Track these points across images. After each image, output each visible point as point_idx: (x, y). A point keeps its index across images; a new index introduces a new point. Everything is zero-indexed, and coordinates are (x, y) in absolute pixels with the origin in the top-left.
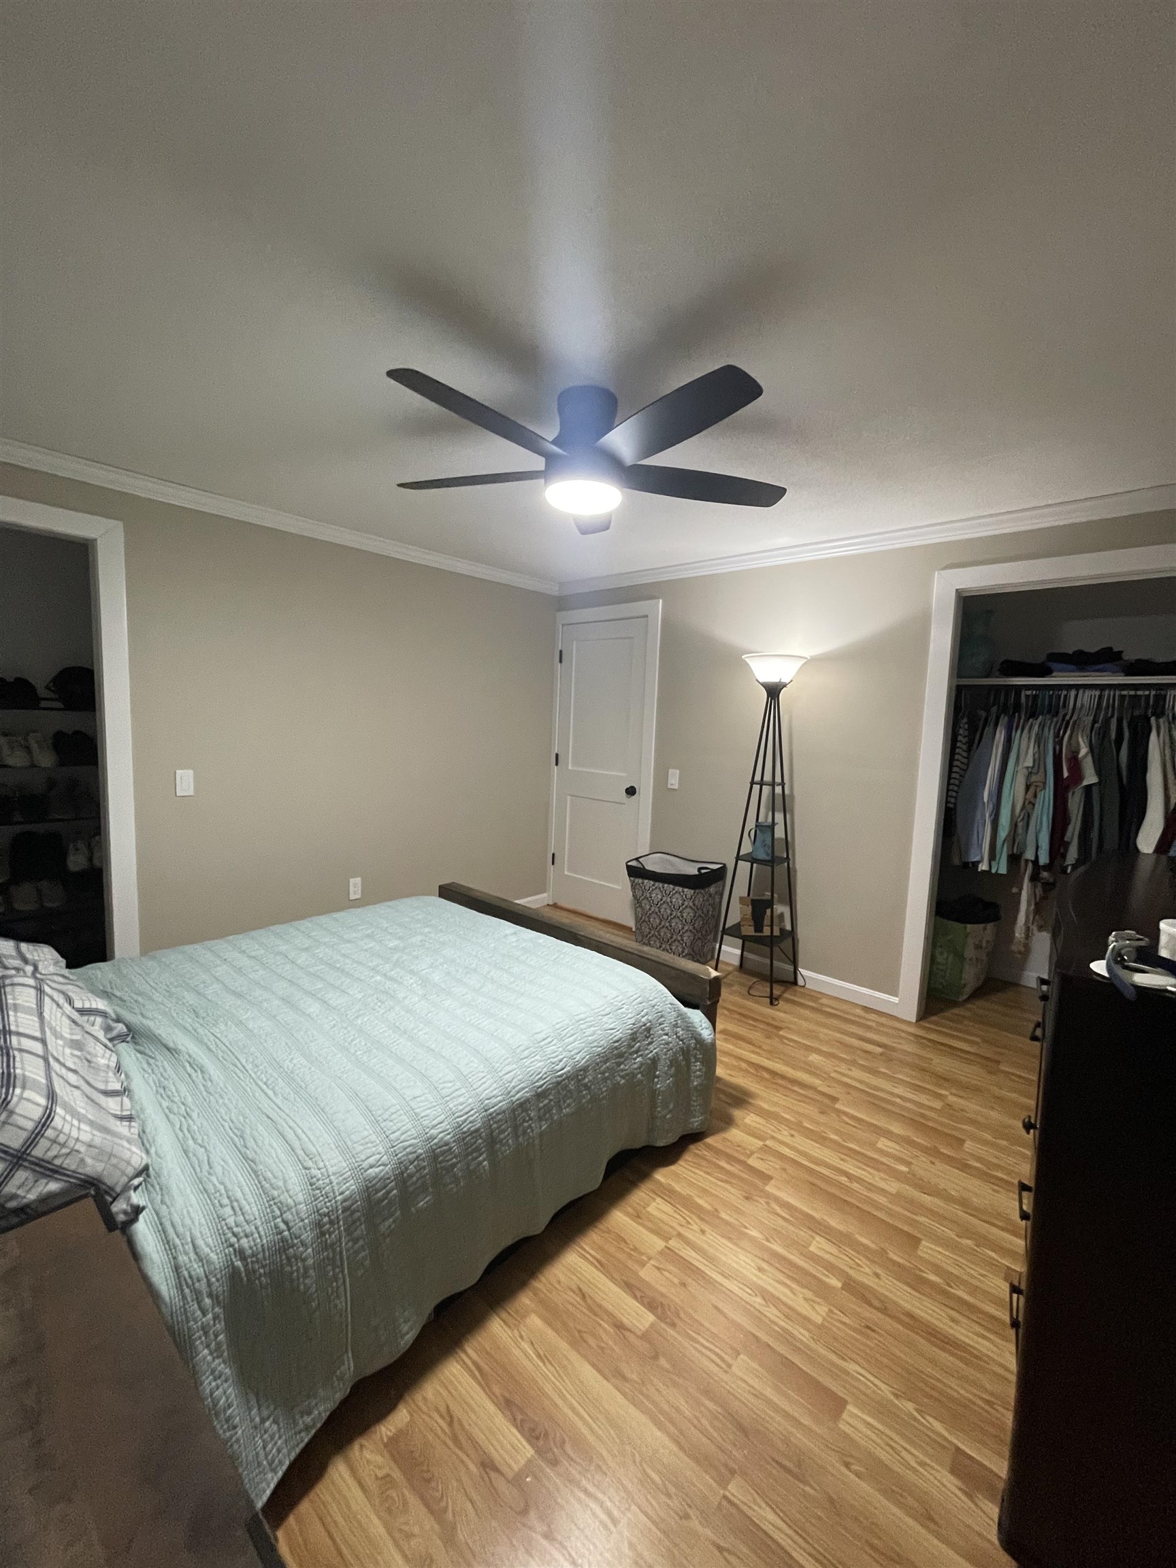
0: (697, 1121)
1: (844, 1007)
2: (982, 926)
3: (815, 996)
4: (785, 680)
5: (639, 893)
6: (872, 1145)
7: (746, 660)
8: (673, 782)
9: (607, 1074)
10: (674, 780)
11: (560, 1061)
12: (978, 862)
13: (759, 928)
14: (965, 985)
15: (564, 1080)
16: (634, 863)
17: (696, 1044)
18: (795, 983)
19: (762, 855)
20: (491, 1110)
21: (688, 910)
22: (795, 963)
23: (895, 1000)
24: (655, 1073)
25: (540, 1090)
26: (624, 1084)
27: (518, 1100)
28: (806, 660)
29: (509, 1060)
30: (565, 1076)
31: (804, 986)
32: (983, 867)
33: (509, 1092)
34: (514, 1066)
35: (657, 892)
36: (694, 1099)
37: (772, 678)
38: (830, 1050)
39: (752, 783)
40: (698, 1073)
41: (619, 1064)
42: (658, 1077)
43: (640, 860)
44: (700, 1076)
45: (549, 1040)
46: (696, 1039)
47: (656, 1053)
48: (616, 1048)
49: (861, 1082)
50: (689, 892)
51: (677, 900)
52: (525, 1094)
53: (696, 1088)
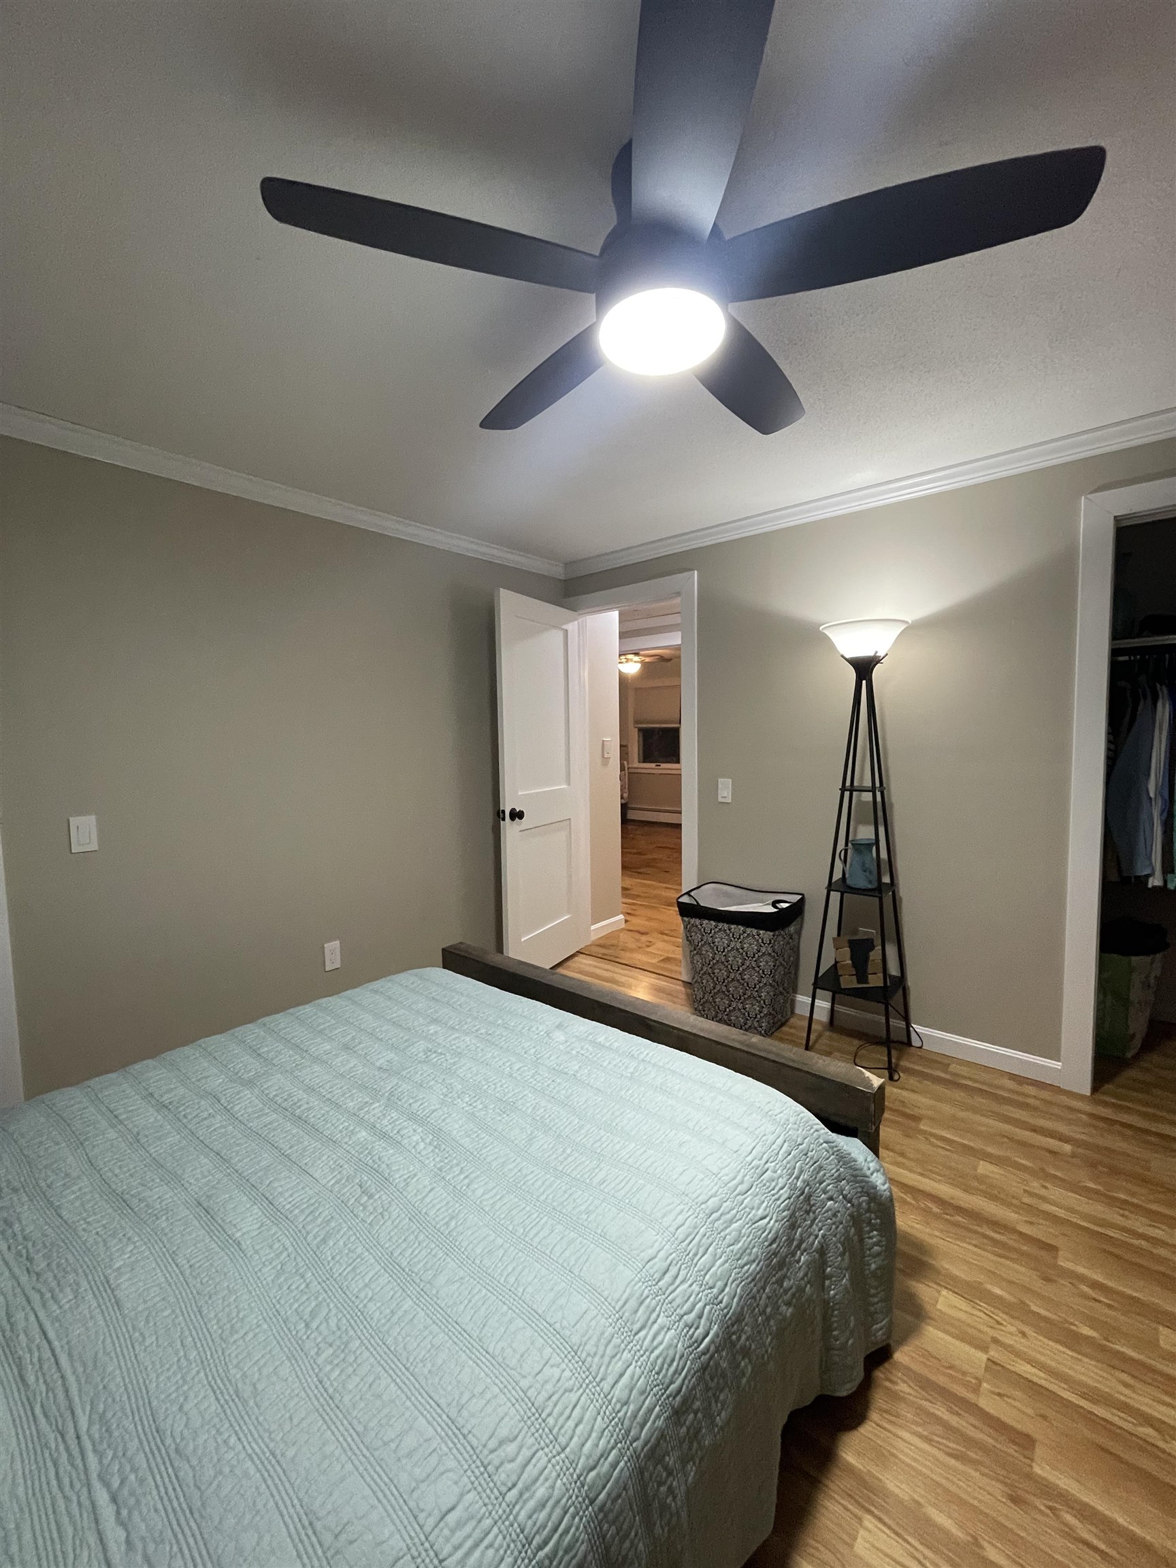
0: (881, 1329)
1: (985, 1076)
2: (1148, 959)
3: (942, 1061)
4: (881, 654)
5: (697, 937)
6: (1152, 1344)
7: (826, 632)
8: (726, 795)
9: (769, 1310)
10: (725, 791)
11: (700, 1317)
12: (1148, 876)
13: (862, 976)
14: (1133, 1036)
15: (712, 1357)
16: (685, 899)
17: (868, 1203)
18: (909, 1044)
19: (860, 882)
20: (602, 1496)
21: (766, 958)
22: (907, 1019)
23: (1057, 1065)
24: (824, 1271)
25: (678, 1398)
26: (792, 1315)
27: (646, 1444)
28: (904, 627)
29: (616, 1341)
30: (712, 1348)
31: (921, 1048)
32: (1155, 881)
33: (628, 1431)
34: (626, 1355)
35: (722, 935)
36: (873, 1291)
37: (863, 651)
38: (1001, 1153)
39: (843, 790)
40: (876, 1248)
41: (780, 1282)
42: (829, 1277)
43: (692, 894)
44: (879, 1254)
45: (673, 1271)
46: (868, 1194)
47: (823, 1236)
48: (775, 1254)
49: (1071, 1210)
50: (766, 935)
51: (750, 946)
52: (657, 1421)
53: (874, 1274)
